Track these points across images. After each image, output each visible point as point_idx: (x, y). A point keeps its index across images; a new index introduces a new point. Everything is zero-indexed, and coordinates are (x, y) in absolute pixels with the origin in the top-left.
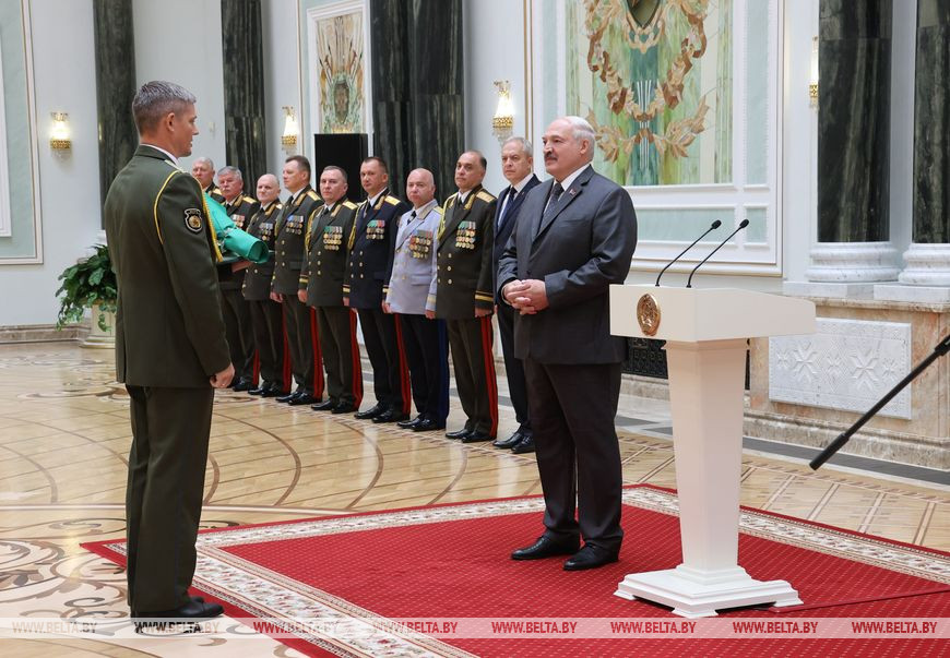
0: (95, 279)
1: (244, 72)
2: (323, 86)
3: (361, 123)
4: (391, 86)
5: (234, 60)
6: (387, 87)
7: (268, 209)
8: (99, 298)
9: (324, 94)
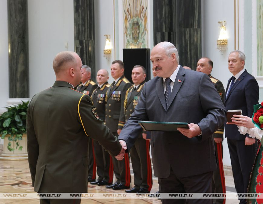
0: (6, 124)
1: (84, 17)
2: (126, 24)
3: (146, 43)
4: (163, 24)
5: (80, 11)
6: (161, 25)
7: (102, 87)
8: (8, 134)
9: (126, 28)
